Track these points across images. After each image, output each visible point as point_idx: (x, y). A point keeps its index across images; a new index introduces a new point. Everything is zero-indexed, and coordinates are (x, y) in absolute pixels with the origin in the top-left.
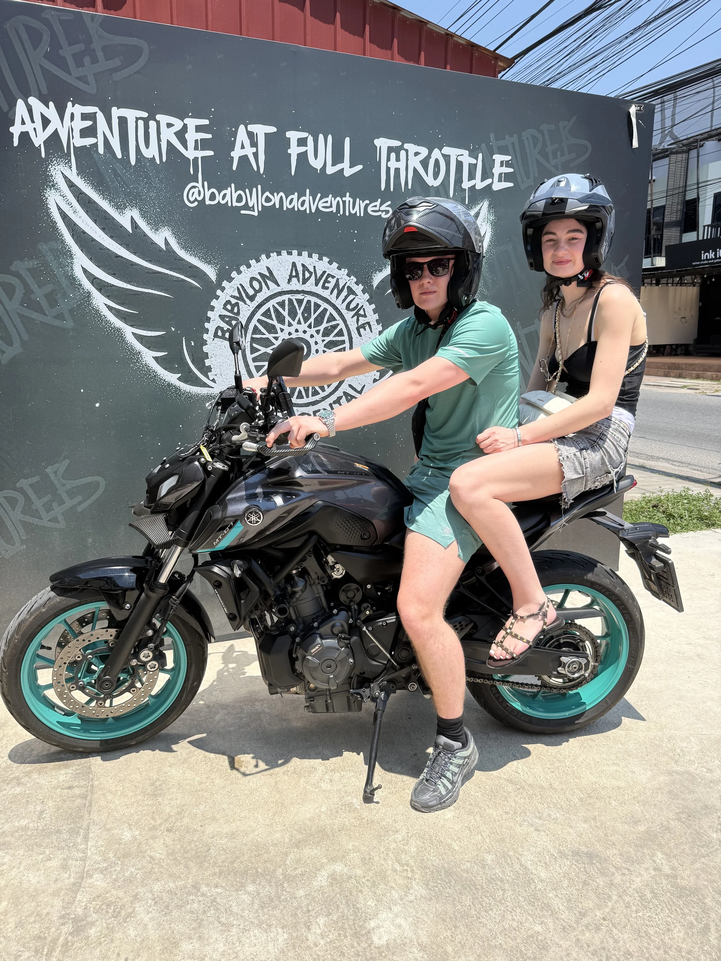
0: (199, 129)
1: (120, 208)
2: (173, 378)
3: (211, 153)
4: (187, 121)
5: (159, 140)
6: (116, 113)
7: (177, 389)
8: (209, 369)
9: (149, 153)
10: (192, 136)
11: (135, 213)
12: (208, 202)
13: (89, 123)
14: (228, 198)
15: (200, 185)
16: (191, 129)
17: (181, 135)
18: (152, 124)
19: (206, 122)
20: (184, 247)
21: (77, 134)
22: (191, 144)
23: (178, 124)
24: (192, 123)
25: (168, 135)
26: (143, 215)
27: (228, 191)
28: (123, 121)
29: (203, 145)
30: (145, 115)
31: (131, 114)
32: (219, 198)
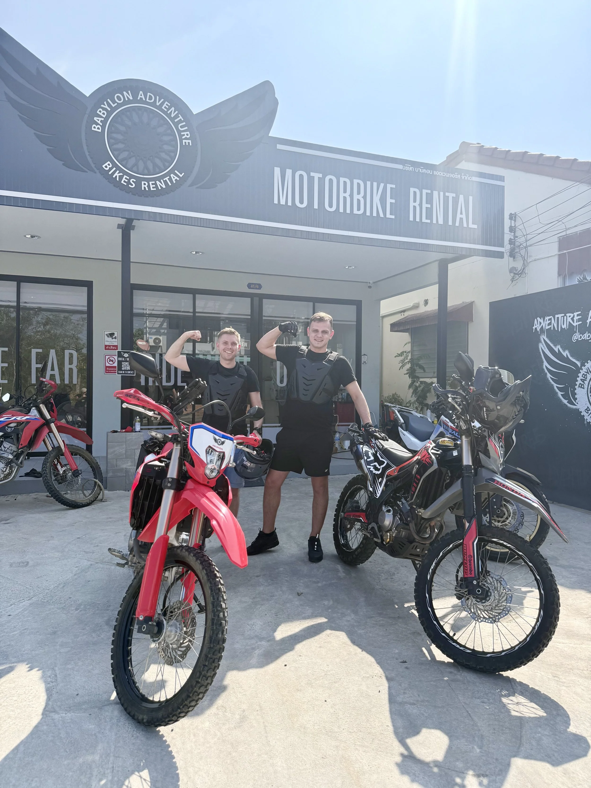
0: (578, 315)
1: (555, 346)
2: (565, 402)
3: (581, 322)
4: (574, 314)
5: (567, 322)
6: (556, 316)
7: (567, 406)
8: (576, 399)
9: (563, 327)
10: (576, 318)
11: (559, 347)
12: (579, 339)
13: (550, 321)
14: (585, 337)
15: (577, 334)
16: (576, 316)
17: (572, 319)
18: (565, 317)
19: (580, 312)
20: (571, 356)
21: (547, 325)
22: (575, 321)
23: (572, 315)
24: (576, 314)
25: (569, 320)
26: (561, 347)
27: (585, 335)
28: (558, 318)
29: (579, 320)
30: (563, 315)
31: (560, 316)
32: (582, 338)
